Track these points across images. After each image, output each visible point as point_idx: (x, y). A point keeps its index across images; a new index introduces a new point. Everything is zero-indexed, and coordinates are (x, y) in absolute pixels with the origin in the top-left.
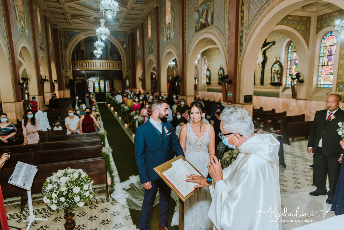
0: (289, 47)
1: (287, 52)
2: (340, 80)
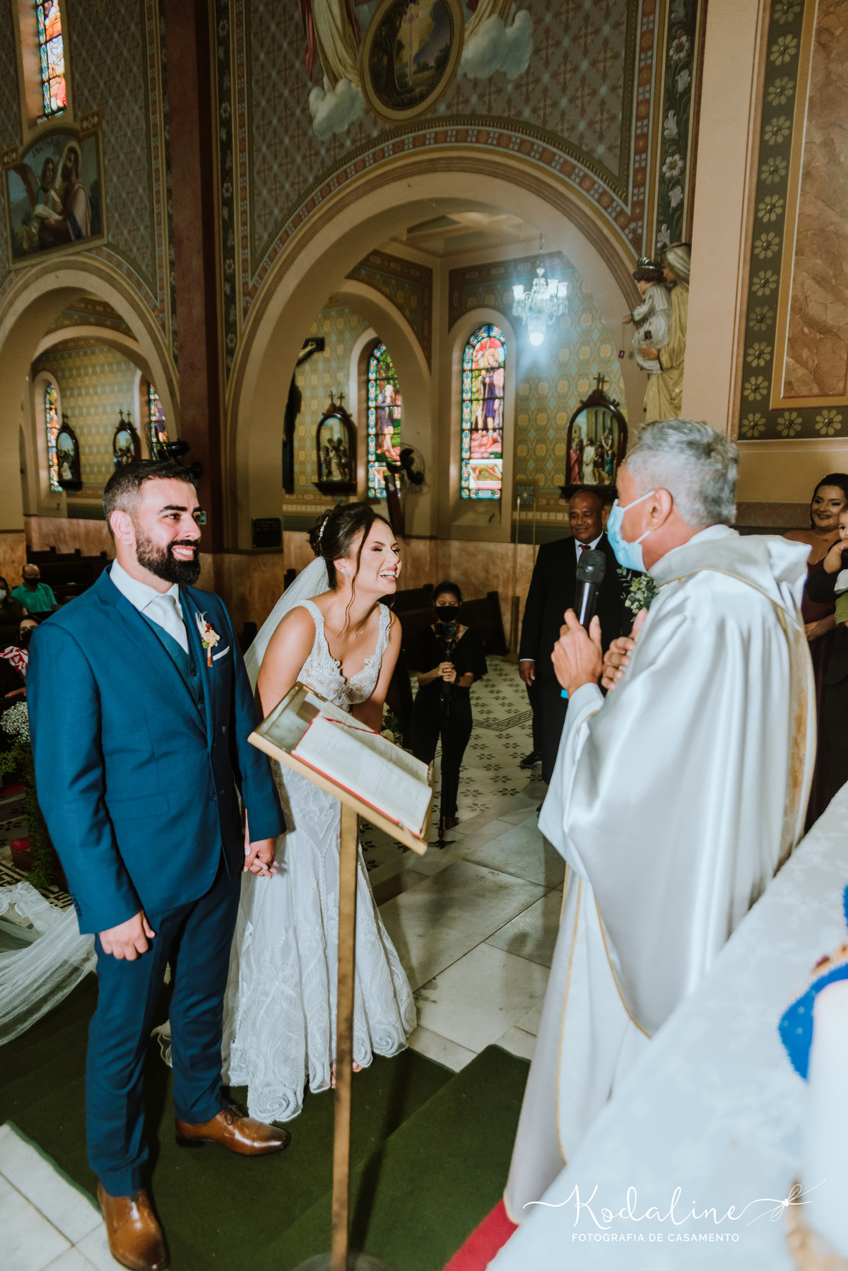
0: (368, 364)
1: (364, 378)
2: (521, 477)
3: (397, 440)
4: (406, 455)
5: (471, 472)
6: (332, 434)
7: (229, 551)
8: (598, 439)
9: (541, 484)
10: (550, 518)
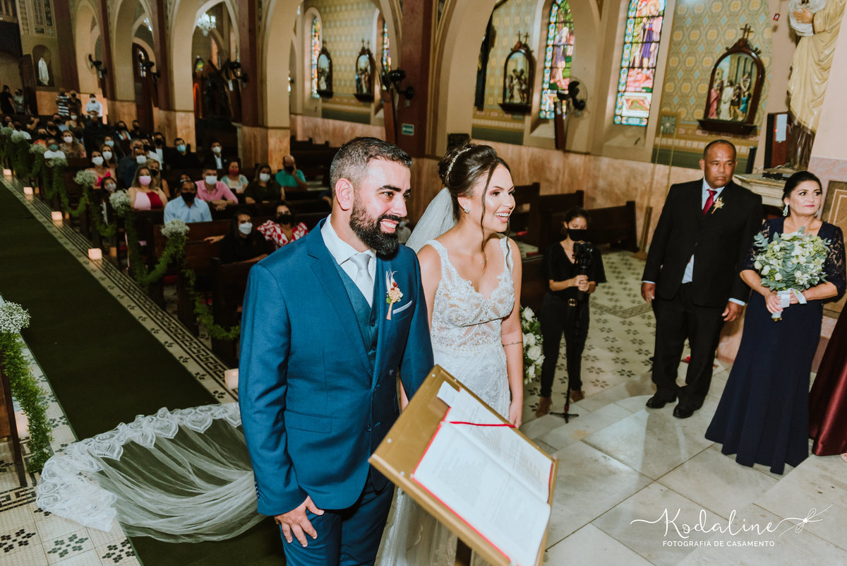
0: (551, 9)
1: (546, 21)
2: (666, 109)
3: (567, 73)
4: (573, 86)
5: (625, 102)
6: (516, 66)
7: (428, 157)
8: (738, 82)
9: (683, 116)
10: (687, 145)
